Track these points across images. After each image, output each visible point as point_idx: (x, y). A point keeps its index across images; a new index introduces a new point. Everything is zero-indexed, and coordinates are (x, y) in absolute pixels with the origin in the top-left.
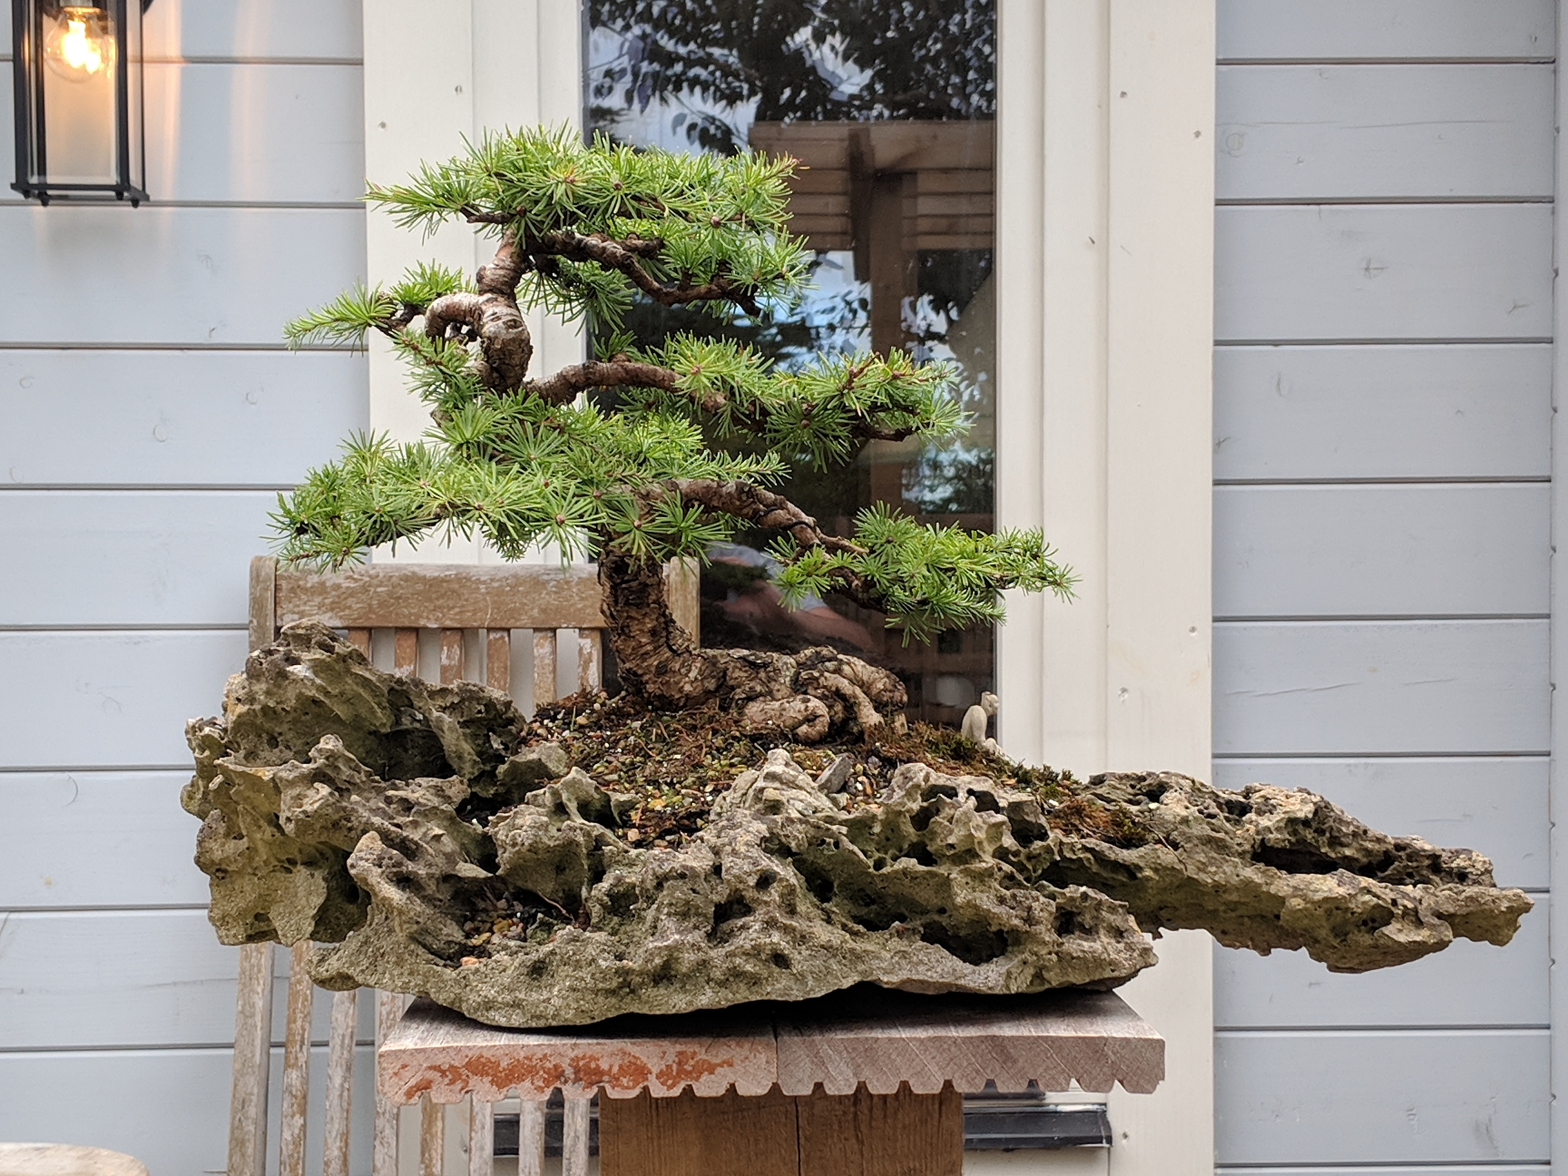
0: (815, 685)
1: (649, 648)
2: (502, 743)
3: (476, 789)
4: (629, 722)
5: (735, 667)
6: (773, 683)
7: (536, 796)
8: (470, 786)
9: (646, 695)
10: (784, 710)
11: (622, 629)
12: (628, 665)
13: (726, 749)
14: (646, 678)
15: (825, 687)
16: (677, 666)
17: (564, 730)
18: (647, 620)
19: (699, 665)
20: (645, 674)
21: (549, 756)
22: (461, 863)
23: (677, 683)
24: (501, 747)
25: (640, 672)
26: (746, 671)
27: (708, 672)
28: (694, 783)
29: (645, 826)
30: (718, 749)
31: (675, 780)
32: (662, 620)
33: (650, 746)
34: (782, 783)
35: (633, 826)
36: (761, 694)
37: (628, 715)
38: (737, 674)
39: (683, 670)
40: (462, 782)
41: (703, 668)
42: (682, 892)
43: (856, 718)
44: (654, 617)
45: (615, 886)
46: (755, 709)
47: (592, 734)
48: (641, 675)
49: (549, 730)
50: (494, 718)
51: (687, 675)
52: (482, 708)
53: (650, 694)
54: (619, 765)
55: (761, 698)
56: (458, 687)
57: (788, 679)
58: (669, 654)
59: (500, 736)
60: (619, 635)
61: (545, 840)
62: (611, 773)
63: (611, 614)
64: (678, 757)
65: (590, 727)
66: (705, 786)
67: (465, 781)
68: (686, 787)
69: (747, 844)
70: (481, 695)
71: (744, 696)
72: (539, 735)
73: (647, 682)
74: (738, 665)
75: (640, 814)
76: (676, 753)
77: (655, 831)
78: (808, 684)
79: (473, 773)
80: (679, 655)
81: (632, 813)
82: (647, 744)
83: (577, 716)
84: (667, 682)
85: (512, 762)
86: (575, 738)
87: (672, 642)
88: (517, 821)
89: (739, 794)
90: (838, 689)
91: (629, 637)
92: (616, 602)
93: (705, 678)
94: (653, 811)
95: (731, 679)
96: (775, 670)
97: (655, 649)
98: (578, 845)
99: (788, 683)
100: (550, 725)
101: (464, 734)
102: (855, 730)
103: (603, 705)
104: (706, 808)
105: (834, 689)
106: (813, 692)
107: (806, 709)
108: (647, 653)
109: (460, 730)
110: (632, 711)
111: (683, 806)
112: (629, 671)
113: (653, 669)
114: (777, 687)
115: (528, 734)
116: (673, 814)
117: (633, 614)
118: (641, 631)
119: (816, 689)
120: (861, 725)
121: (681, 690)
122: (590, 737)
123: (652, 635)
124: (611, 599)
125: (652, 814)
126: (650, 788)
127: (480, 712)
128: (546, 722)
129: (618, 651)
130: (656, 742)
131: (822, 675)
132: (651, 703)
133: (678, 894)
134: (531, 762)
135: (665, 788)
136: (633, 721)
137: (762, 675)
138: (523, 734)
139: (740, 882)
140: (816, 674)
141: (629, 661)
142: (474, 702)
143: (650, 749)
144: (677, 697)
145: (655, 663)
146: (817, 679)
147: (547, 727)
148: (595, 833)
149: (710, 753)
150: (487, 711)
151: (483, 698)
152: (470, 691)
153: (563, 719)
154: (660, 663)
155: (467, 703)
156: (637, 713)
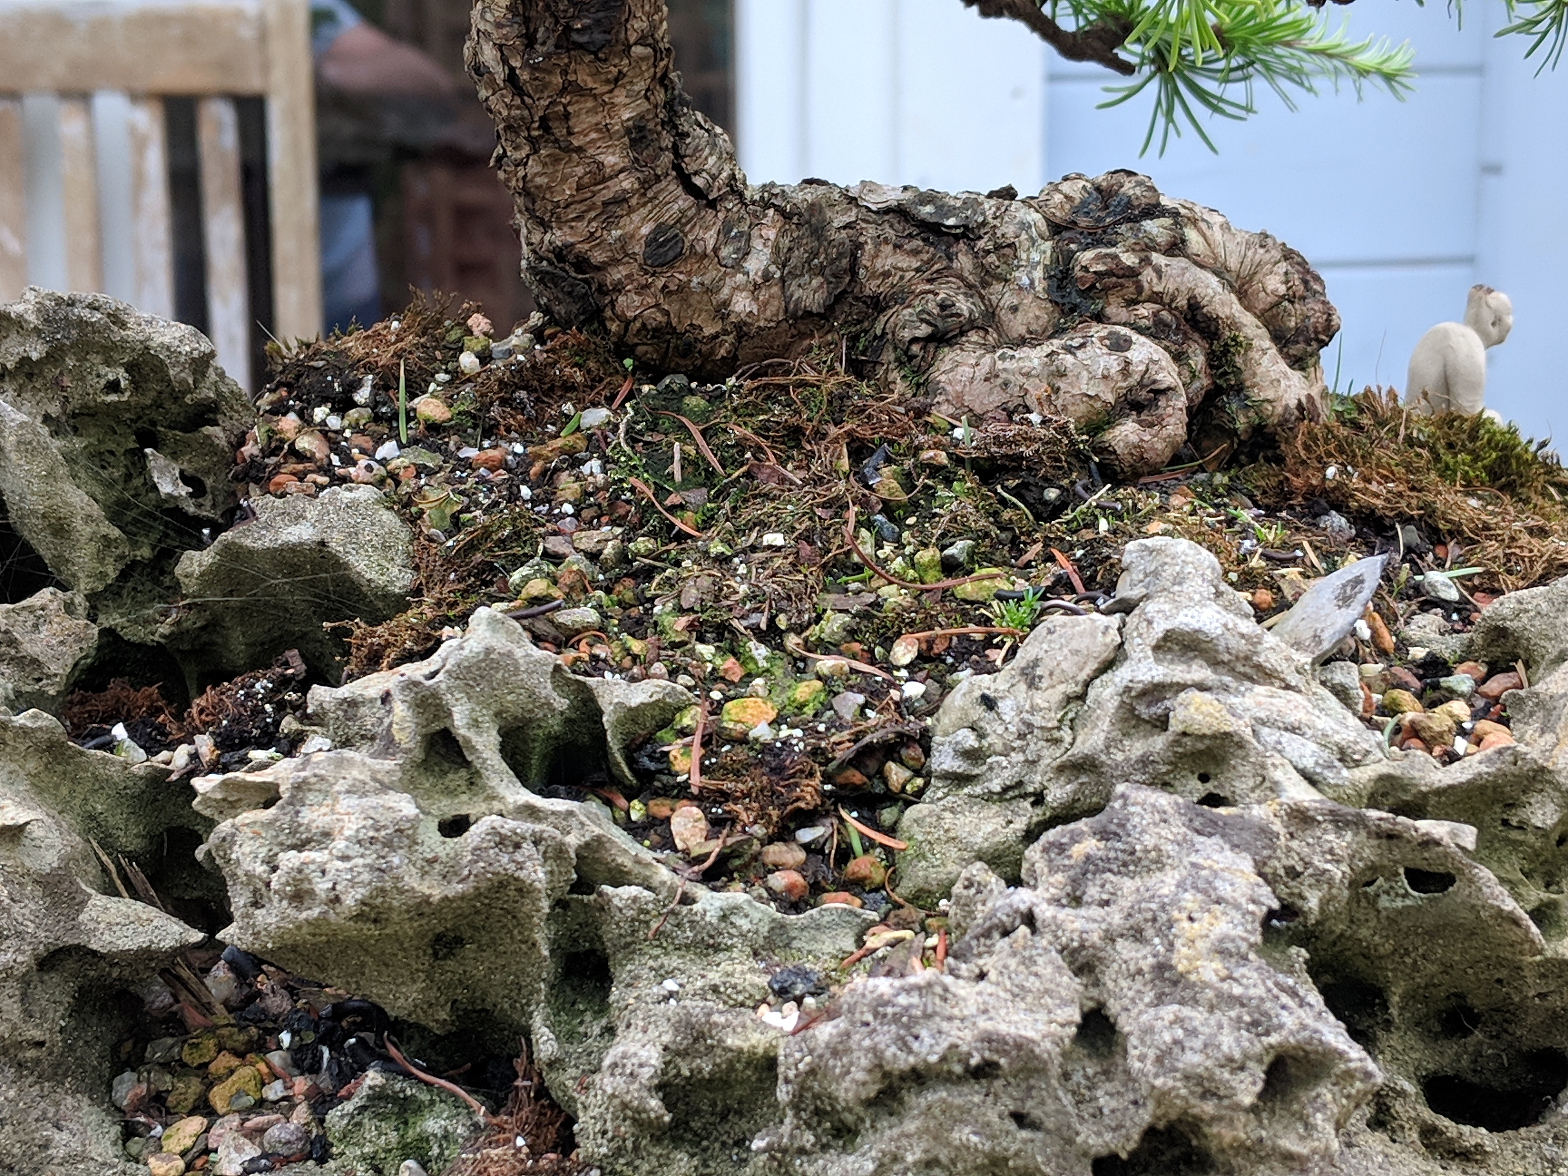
0: (1130, 291)
1: (627, 183)
2: (185, 478)
3: (113, 619)
4: (568, 408)
5: (880, 241)
6: (998, 287)
7: (352, 704)
8: (92, 618)
9: (614, 327)
10: (1062, 374)
11: (545, 123)
12: (559, 236)
13: (913, 506)
14: (617, 274)
15: (1156, 298)
16: (710, 238)
17: (379, 441)
18: (620, 97)
19: (771, 234)
20: (614, 262)
21: (353, 534)
22: (98, 900)
23: (710, 290)
24: (184, 490)
25: (598, 257)
26: (915, 252)
27: (799, 256)
28: (852, 633)
29: (725, 796)
30: (888, 508)
31: (782, 622)
32: (660, 96)
33: (673, 499)
34: (1215, 663)
35: (682, 792)
36: (972, 325)
37: (568, 388)
38: (888, 260)
39: (725, 252)
40: (69, 608)
41: (785, 242)
42: (984, 1129)
43: (1239, 389)
44: (640, 86)
45: (683, 1054)
46: (966, 371)
47: (469, 452)
48: (601, 268)
49: (331, 439)
50: (157, 404)
51: (738, 266)
52: (121, 375)
53: (627, 323)
54: (584, 565)
55: (974, 336)
56: (40, 309)
57: (1038, 274)
58: (684, 202)
59: (174, 456)
60: (533, 142)
61: (413, 881)
62: (571, 601)
63: (512, 78)
64: (775, 539)
65: (459, 430)
66: (888, 642)
67: (79, 599)
68: (826, 647)
69: (1222, 951)
70: (118, 334)
71: (924, 330)
72: (300, 456)
73: (619, 288)
74: (890, 233)
75: (697, 751)
76: (763, 525)
77: (762, 815)
78: (1106, 290)
79: (103, 575)
80: (712, 204)
81: (675, 749)
82: (661, 492)
83: (412, 396)
84: (682, 288)
85: (228, 547)
86: (421, 470)
87: (690, 166)
88: (307, 815)
89: (1056, 694)
90: (1194, 306)
91: (569, 149)
92: (530, 40)
93: (793, 275)
94: (743, 740)
95: (873, 276)
96: (998, 247)
97: (645, 185)
98: (524, 890)
99: (1040, 286)
100: (334, 422)
101: (70, 459)
102: (1241, 423)
103: (485, 357)
104: (913, 725)
105: (1182, 302)
106: (1123, 314)
107: (1125, 371)
108: (621, 200)
109: (56, 444)
110: (579, 377)
111: (837, 724)
112: (560, 254)
113: (638, 248)
114: (1009, 299)
115: (270, 451)
116: (816, 752)
117: (584, 78)
118: (605, 131)
119: (1132, 303)
120: (1258, 407)
121: (722, 311)
122: (467, 464)
123: (634, 143)
124: (512, 31)
125: (742, 753)
126: (706, 650)
127: (113, 386)
128: (320, 413)
129: (526, 192)
130: (686, 484)
131: (1146, 261)
132: (631, 353)
133: (964, 1135)
134: (294, 549)
135: (760, 652)
136: (582, 405)
137: (964, 262)
138: (249, 449)
139: (1207, 1094)
140: (1129, 259)
141: (561, 223)
142: (96, 359)
143: (672, 509)
144: (708, 331)
145: (645, 230)
146: (1132, 273)
147: (324, 432)
148: (573, 840)
149: (869, 525)
150: (136, 385)
151: (122, 346)
152: (81, 323)
153: (374, 405)
154: (660, 229)
155: (70, 362)
156: (594, 381)
